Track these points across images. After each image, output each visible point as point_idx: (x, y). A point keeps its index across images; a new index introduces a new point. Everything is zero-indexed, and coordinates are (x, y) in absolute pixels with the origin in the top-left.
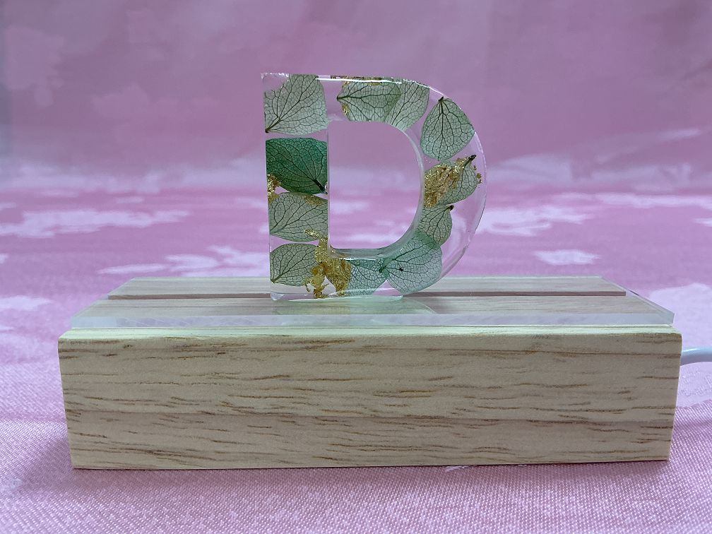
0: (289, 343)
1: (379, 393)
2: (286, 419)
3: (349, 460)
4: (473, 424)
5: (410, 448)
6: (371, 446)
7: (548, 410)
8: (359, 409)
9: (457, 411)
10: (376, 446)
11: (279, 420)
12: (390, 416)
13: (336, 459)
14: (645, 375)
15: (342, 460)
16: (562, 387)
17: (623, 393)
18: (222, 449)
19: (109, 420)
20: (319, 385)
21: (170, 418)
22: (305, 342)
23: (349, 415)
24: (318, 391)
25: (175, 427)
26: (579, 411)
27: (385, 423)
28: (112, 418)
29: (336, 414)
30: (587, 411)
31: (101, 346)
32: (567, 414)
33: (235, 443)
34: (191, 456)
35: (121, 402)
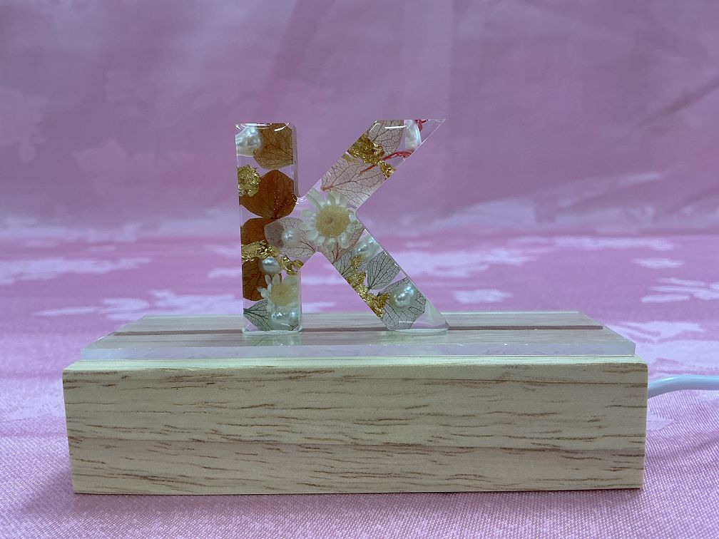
0: (274, 373)
1: (359, 422)
2: (272, 447)
3: (331, 487)
4: (449, 452)
5: (389, 475)
6: (352, 473)
7: (520, 438)
8: (340, 437)
9: (433, 439)
10: (357, 473)
11: (264, 448)
12: (370, 443)
13: (319, 486)
14: (613, 404)
15: (324, 486)
16: (534, 415)
17: (592, 421)
18: (211, 476)
19: (108, 447)
20: (303, 413)
21: (164, 445)
22: (288, 373)
23: (330, 442)
24: (301, 420)
25: (167, 454)
26: (551, 439)
27: (365, 450)
28: (109, 444)
29: (319, 442)
30: (559, 439)
31: (101, 377)
32: (539, 442)
33: (224, 469)
34: (183, 482)
35: (119, 430)
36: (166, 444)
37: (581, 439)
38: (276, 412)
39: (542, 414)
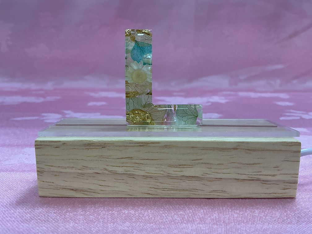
0: (132, 143)
1: (171, 166)
2: (131, 176)
3: (157, 195)
4: (211, 180)
5: (184, 190)
6: (166, 189)
7: (243, 174)
8: (162, 172)
9: (204, 174)
10: (169, 189)
11: (127, 177)
12: (175, 176)
13: (151, 194)
14: (285, 160)
15: (154, 194)
16: (249, 164)
17: (275, 167)
18: (103, 189)
19: (55, 175)
20: (145, 162)
22: (139, 143)
23: (158, 175)
24: (144, 164)
25: (83, 179)
27: (173, 179)
28: (56, 174)
29: (152, 175)
30: (260, 175)
31: (53, 143)
32: (251, 176)
33: (109, 186)
34: (90, 192)
35: (61, 168)
36: (82, 174)
37: (270, 175)
38: (133, 161)
39: (253, 164)
